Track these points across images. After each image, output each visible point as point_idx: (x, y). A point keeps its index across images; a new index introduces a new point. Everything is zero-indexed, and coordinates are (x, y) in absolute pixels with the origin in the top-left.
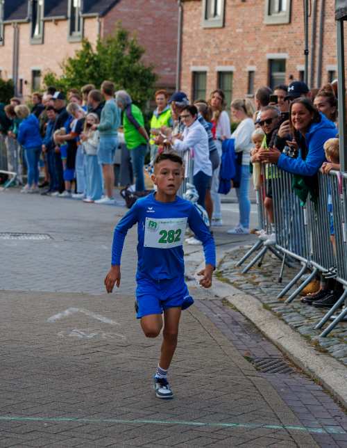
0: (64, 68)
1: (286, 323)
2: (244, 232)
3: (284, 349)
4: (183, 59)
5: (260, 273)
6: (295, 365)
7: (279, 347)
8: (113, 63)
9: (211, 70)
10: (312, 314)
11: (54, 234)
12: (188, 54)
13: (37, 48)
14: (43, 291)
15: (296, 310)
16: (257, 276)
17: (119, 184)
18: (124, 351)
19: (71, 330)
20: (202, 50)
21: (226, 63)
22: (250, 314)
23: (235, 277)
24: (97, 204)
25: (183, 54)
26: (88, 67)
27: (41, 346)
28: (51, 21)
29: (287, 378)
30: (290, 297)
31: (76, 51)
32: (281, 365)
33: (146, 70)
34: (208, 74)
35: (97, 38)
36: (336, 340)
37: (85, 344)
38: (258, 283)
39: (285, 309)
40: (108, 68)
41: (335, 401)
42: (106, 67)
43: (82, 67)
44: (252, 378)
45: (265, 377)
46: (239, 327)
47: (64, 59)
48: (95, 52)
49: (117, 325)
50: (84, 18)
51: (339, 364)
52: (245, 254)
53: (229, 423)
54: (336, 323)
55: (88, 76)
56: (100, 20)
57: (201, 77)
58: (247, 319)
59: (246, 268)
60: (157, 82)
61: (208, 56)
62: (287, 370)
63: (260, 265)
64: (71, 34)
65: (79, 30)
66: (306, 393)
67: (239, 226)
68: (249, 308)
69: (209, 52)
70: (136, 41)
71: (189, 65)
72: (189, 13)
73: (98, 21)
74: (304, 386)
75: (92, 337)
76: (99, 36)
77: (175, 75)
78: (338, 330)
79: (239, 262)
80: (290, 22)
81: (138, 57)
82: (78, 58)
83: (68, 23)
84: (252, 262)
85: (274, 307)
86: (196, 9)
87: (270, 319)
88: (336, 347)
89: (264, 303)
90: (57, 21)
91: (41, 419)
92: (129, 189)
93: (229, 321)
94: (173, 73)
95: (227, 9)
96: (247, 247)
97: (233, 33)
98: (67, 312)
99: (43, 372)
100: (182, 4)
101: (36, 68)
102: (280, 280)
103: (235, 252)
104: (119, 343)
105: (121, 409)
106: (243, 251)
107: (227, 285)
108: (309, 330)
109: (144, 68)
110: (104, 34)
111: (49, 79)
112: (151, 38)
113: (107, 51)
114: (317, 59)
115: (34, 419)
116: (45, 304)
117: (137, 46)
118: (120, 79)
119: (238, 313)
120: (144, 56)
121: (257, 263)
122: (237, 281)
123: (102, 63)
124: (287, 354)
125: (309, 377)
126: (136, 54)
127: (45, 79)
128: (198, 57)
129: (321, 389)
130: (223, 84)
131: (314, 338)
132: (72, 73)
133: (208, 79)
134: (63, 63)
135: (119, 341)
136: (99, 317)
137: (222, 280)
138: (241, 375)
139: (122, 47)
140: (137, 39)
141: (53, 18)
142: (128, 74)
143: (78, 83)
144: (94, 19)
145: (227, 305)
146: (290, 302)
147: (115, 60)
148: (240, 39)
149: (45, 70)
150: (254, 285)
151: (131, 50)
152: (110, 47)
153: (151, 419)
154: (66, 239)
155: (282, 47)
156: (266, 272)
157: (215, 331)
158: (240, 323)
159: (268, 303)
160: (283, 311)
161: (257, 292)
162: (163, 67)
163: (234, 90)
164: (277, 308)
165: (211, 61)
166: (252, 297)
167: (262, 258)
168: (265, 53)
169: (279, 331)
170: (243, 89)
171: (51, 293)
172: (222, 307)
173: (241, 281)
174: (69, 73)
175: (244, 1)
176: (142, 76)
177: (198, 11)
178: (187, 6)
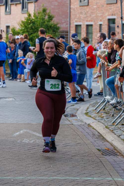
0: (20, 25)
1: (115, 134)
3: (114, 145)
4: (71, 20)
5: (104, 113)
6: (119, 152)
7: (112, 145)
8: (41, 22)
9: (84, 24)
11: (16, 97)
12: (73, 17)
13: (8, 16)
14: (11, 122)
15: (119, 129)
19: (23, 139)
20: (79, 15)
21: (90, 21)
22: (101, 131)
25: (71, 18)
26: (30, 24)
28: (13, 4)
29: (115, 158)
30: (117, 123)
31: (25, 17)
32: (113, 152)
34: (82, 26)
35: (34, 12)
37: (29, 145)
38: (103, 117)
40: (38, 25)
42: (37, 24)
43: (27, 24)
44: (100, 158)
45: (106, 157)
47: (19, 21)
48: (33, 18)
50: (28, 3)
52: (98, 104)
53: (90, 178)
55: (30, 28)
56: (35, 3)
57: (79, 27)
58: (98, 133)
59: (98, 110)
60: (60, 30)
61: (82, 18)
62: (115, 155)
63: (104, 109)
65: (26, 8)
66: (123, 164)
68: (99, 128)
69: (82, 16)
70: (50, 12)
71: (74, 22)
74: (122, 161)
75: (32, 142)
76: (35, 10)
77: (68, 27)
79: (95, 108)
81: (51, 20)
82: (26, 21)
83: (21, 5)
84: (101, 108)
85: (110, 127)
87: (108, 133)
89: (106, 126)
90: (16, 4)
91: (11, 178)
93: (91, 134)
94: (67, 26)
96: (99, 101)
97: (92, 8)
98: (22, 132)
99: (11, 158)
101: (8, 25)
102: (113, 115)
103: (94, 103)
106: (97, 103)
107: (90, 118)
109: (54, 24)
110: (37, 9)
111: (13, 30)
112: (57, 11)
113: (38, 17)
115: (7, 178)
116: (12, 128)
117: (51, 15)
119: (95, 130)
120: (54, 19)
121: (103, 108)
122: (94, 116)
123: (36, 23)
124: (116, 147)
126: (51, 18)
127: (12, 30)
128: (78, 18)
130: (89, 30)
132: (23, 27)
133: (82, 28)
134: (19, 23)
136: (35, 133)
137: (88, 116)
138: (95, 157)
139: (44, 15)
141: (15, 3)
142: (48, 27)
143: (26, 31)
144: (32, 3)
145: (90, 127)
146: (117, 125)
147: (41, 21)
148: (95, 11)
149: (12, 26)
150: (102, 118)
151: (48, 17)
152: (39, 15)
153: (57, 177)
154: (21, 99)
155: (113, 13)
156: (107, 112)
157: (85, 138)
158: (95, 135)
159: (108, 126)
160: (114, 129)
161: (103, 121)
162: (63, 23)
163: (93, 33)
164: (112, 128)
165: (83, 20)
166: (101, 123)
167: (105, 106)
168: (106, 16)
169: (112, 138)
170: (97, 32)
171: (15, 123)
172: (88, 128)
173: (96, 116)
174: (22, 27)
176: (53, 27)
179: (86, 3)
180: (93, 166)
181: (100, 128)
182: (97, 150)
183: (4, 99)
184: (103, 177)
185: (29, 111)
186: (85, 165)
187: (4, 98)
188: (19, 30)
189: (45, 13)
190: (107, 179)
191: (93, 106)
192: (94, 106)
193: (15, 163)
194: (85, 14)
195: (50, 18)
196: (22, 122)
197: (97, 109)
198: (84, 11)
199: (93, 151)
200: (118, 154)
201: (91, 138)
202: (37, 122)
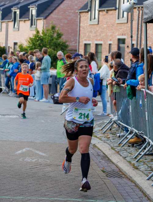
0: (28, 42)
1: (121, 156)
2: (105, 115)
3: (119, 167)
4: (80, 38)
5: (111, 133)
6: (124, 174)
7: (117, 166)
8: (49, 40)
9: (93, 43)
10: (132, 152)
11: (20, 115)
12: (82, 36)
13: (16, 33)
14: (14, 140)
15: (125, 150)
16: (109, 134)
17: (51, 93)
18: (48, 167)
19: (25, 158)
20: (89, 34)
21: (99, 40)
22: (106, 151)
23: (99, 135)
24: (40, 102)
25: (80, 36)
26: (38, 41)
28: (22, 21)
29: (120, 180)
30: (123, 144)
31: (33, 34)
32: (118, 174)
33: (64, 43)
34: (91, 45)
35: (42, 29)
36: (142, 163)
37: (31, 164)
38: (109, 138)
39: (121, 149)
40: (47, 42)
41: (141, 190)
42: (46, 41)
43: (36, 41)
44: (104, 180)
45: (110, 179)
46: (100, 157)
47: (27, 38)
48: (42, 35)
49: (46, 156)
50: (37, 20)
51: (143, 174)
52: (104, 124)
53: (93, 200)
54: (143, 156)
55: (38, 45)
57: (88, 46)
58: (104, 154)
59: (104, 131)
60: (68, 48)
61: (91, 37)
62: (120, 177)
63: (111, 129)
64: (31, 27)
65: (34, 25)
66: (128, 187)
67: (102, 112)
68: (105, 149)
69: (92, 35)
70: (59, 30)
71: (83, 41)
72: (83, 18)
73: (43, 21)
74: (127, 183)
75: (34, 161)
77: (77, 45)
78: (143, 159)
79: (101, 128)
81: (60, 37)
82: (34, 37)
83: (30, 22)
84: (107, 128)
85: (116, 148)
86: (86, 16)
87: (114, 154)
88: (142, 166)
89: (111, 147)
90: (25, 21)
91: (10, 197)
92: (55, 95)
93: (95, 154)
94: (76, 44)
95: (100, 16)
96: (106, 121)
97: (102, 27)
98: (24, 150)
100: (80, 14)
101: (16, 41)
103: (100, 123)
104: (46, 164)
105: (46, 193)
107: (96, 138)
108: (131, 159)
109: (63, 42)
110: (46, 27)
111: (21, 47)
112: (66, 29)
113: (46, 34)
114: (139, 39)
115: (7, 197)
116: (15, 146)
117: (60, 32)
118: (52, 47)
119: (100, 151)
120: (63, 37)
121: (109, 129)
122: (100, 137)
123: (44, 40)
124: (121, 169)
125: (130, 179)
126: (59, 36)
127: (19, 46)
128: (87, 37)
129: (135, 185)
130: (98, 49)
131: (133, 162)
132: (31, 44)
133: (91, 47)
135: (47, 163)
136: (38, 152)
138: (99, 179)
139: (53, 33)
140: (60, 29)
141: (23, 19)
142: (56, 45)
144: (41, 20)
145: (95, 147)
146: (123, 146)
147: (50, 38)
148: (106, 30)
149: (19, 42)
150: (108, 138)
151: (57, 34)
152: (48, 33)
155: (124, 33)
156: (113, 133)
159: (113, 147)
160: (120, 150)
161: (109, 142)
162: (71, 42)
163: (102, 52)
165: (93, 39)
166: (106, 144)
167: (112, 127)
169: (117, 159)
170: (106, 51)
171: (18, 141)
172: (93, 148)
173: (102, 137)
175: (107, 13)
176: (62, 45)
177: (87, 17)
178: (82, 15)
179: (96, 21)
180: (97, 188)
181: (105, 148)
182: (102, 172)
183: (8, 117)
184: (106, 200)
187: (8, 115)
188: (26, 47)
189: (54, 30)
191: (100, 126)
193: (16, 182)
194: (95, 33)
196: (25, 140)
197: (103, 129)
199: (97, 172)
202: (41, 141)
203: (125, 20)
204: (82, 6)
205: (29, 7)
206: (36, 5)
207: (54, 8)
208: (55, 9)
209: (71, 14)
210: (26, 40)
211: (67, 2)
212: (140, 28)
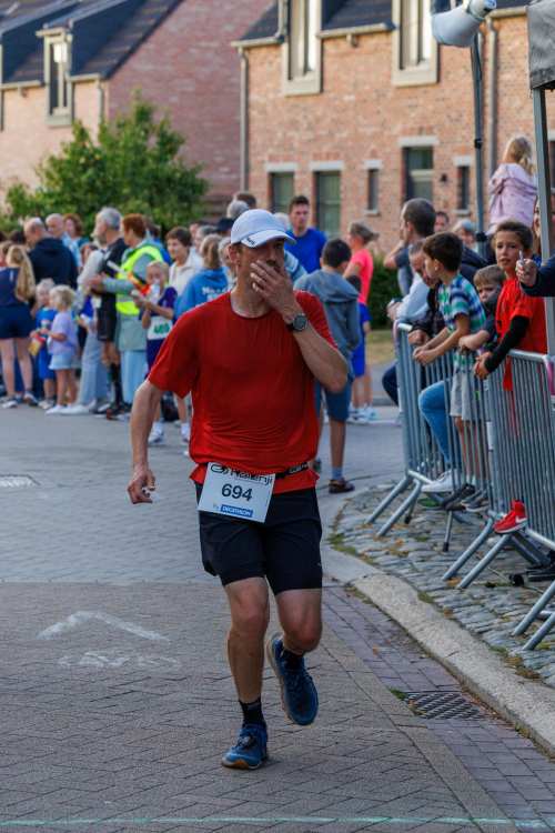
0: (44, 175)
1: (462, 626)
3: (461, 673)
4: (252, 151)
5: (410, 535)
6: (484, 704)
7: (451, 670)
8: (129, 164)
9: (302, 169)
10: (507, 608)
11: (39, 474)
12: (259, 142)
14: (26, 581)
15: (477, 602)
16: (404, 540)
18: (178, 688)
19: (82, 654)
20: (285, 134)
21: (328, 157)
22: (400, 611)
23: (366, 544)
25: (252, 143)
26: (85, 170)
27: (31, 684)
28: (14, 89)
29: (469, 728)
30: (466, 578)
31: (63, 144)
32: (459, 703)
33: (187, 173)
34: (297, 177)
35: (97, 120)
36: (553, 656)
37: (108, 679)
38: (406, 553)
39: (458, 600)
40: (120, 172)
42: (116, 170)
43: (74, 172)
44: (408, 730)
45: (431, 726)
46: (378, 635)
47: (41, 159)
48: (99, 145)
49: (161, 641)
50: (74, 84)
52: (380, 501)
53: (374, 816)
55: (87, 187)
56: (103, 85)
57: (284, 183)
58: (391, 620)
59: (385, 526)
60: (208, 194)
61: (296, 145)
62: (469, 713)
63: (408, 520)
64: (51, 112)
65: (65, 104)
66: (506, 755)
68: (393, 600)
69: (298, 136)
70: (169, 122)
71: (263, 162)
72: (259, 69)
73: (100, 87)
74: (501, 741)
75: (119, 664)
76: (102, 116)
77: (238, 180)
79: (370, 517)
80: (439, 80)
81: (172, 151)
82: (66, 157)
83: (47, 90)
84: (394, 515)
85: (438, 597)
86: (271, 63)
87: (433, 620)
88: (552, 668)
89: (419, 591)
90: (25, 90)
91: (42, 823)
93: (360, 624)
94: (234, 177)
95: (327, 61)
96: (382, 487)
97: (337, 103)
98: (72, 620)
99: (37, 734)
100: (247, 53)
102: (446, 547)
103: (364, 496)
104: (168, 674)
105: (182, 797)
106: (376, 495)
107: (352, 558)
108: (504, 637)
109: (183, 171)
110: (111, 111)
111: (17, 196)
112: (193, 115)
113: (117, 142)
115: (29, 823)
117: (170, 132)
118: (142, 191)
119: (375, 610)
120: (182, 149)
121: (404, 517)
122: (370, 551)
123: (108, 164)
124: (468, 682)
126: (169, 145)
127: (10, 195)
128: (279, 146)
129: (532, 746)
130: (324, 193)
131: (514, 652)
132: (57, 183)
133: (297, 185)
134: (41, 165)
136: (129, 627)
137: (342, 551)
138: (388, 726)
139: (143, 133)
140: (169, 118)
141: (19, 85)
142: (157, 182)
143: (69, 199)
144: (91, 85)
145: (355, 595)
146: (466, 586)
147: (132, 157)
148: (351, 114)
150: (401, 557)
151: (158, 139)
152: (123, 135)
153: (235, 814)
154: (61, 483)
155: (425, 125)
156: (420, 533)
157: (335, 646)
158: (379, 628)
159: (428, 591)
160: (456, 604)
161: (407, 571)
162: (216, 166)
163: (343, 203)
164: (444, 599)
165: (302, 153)
166: (398, 580)
167: (412, 508)
168: (396, 136)
169: (449, 641)
170: (359, 200)
171: (41, 584)
172: (346, 600)
173: (376, 550)
174: (53, 183)
175: (355, 45)
176: (180, 184)
177: (275, 65)
178: (257, 57)
179: (313, 81)
180: (384, 766)
181: (395, 598)
182: (395, 698)
184: (429, 814)
185: (96, 533)
186: (348, 760)
188: (39, 196)
190: (448, 820)
191: (361, 506)
192: (363, 509)
193: (56, 758)
194: (310, 128)
195: (168, 147)
196: (72, 580)
197: (378, 520)
198: (305, 117)
199: (376, 697)
200: (481, 710)
201: (361, 643)
202: (133, 578)
203: (429, 71)
204: (252, 22)
205: (39, 34)
206: (67, 26)
207: (140, 35)
208: (144, 39)
209: (209, 55)
210: (37, 167)
211: (194, 9)
212: (489, 100)
